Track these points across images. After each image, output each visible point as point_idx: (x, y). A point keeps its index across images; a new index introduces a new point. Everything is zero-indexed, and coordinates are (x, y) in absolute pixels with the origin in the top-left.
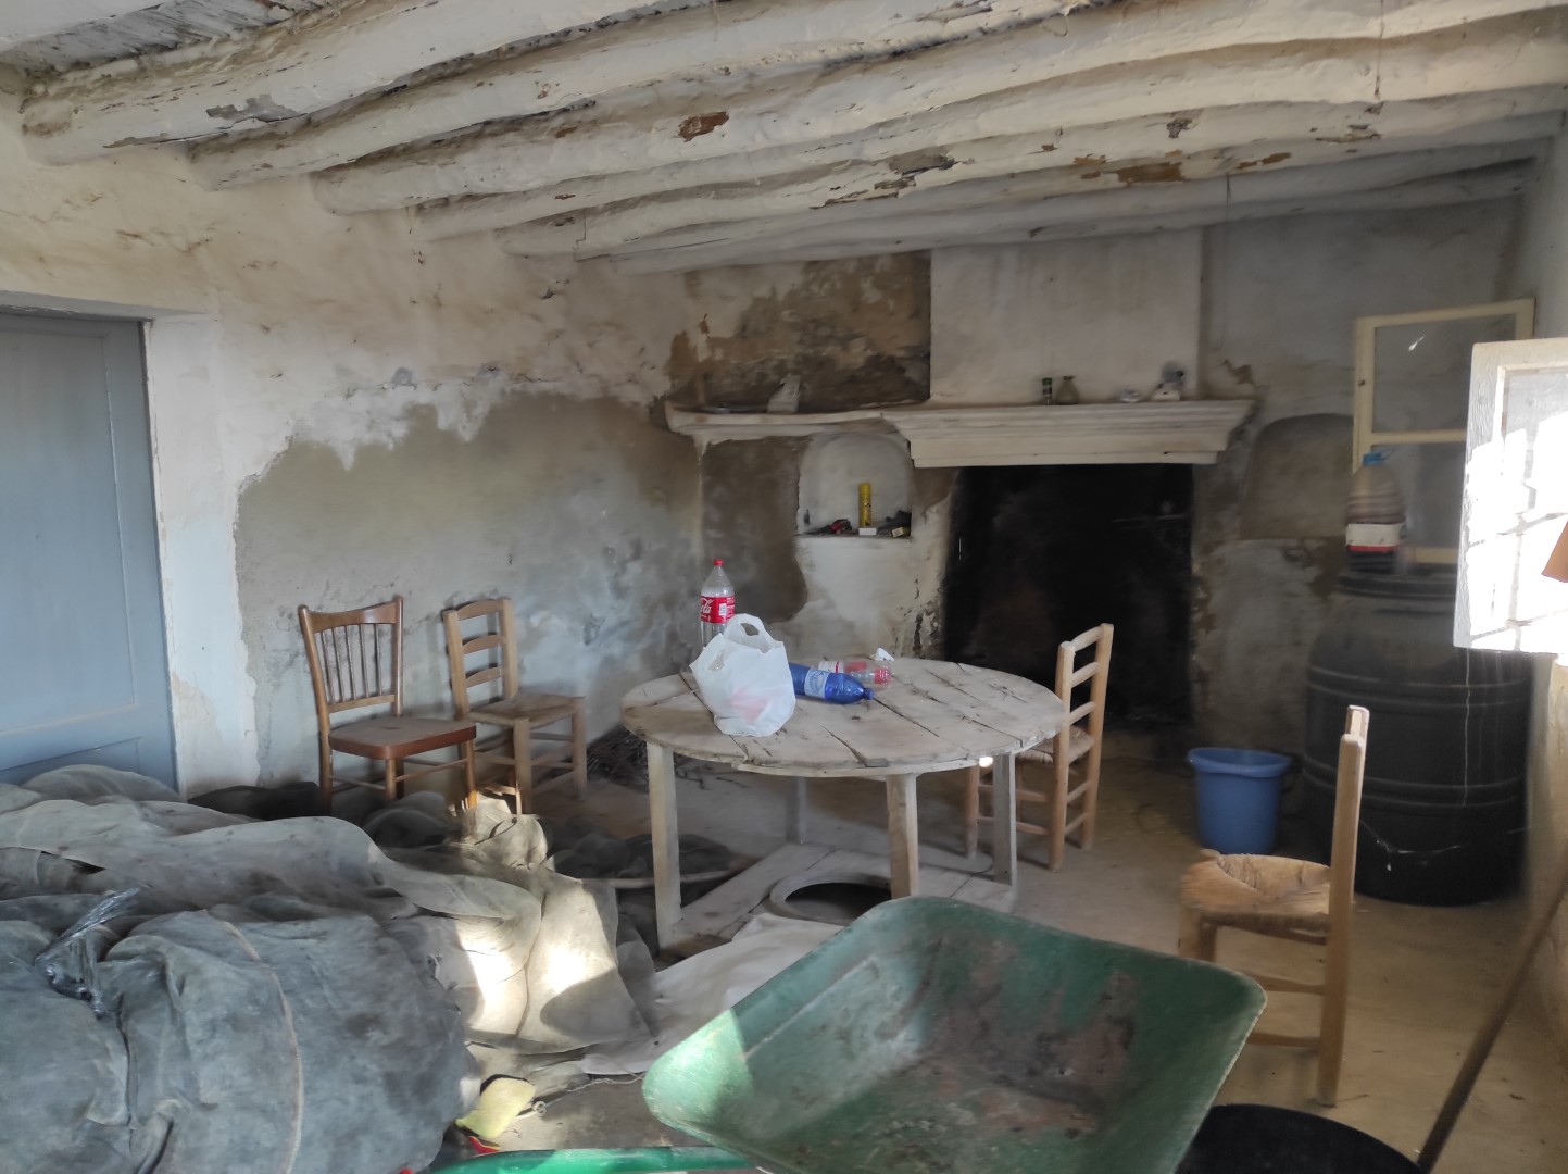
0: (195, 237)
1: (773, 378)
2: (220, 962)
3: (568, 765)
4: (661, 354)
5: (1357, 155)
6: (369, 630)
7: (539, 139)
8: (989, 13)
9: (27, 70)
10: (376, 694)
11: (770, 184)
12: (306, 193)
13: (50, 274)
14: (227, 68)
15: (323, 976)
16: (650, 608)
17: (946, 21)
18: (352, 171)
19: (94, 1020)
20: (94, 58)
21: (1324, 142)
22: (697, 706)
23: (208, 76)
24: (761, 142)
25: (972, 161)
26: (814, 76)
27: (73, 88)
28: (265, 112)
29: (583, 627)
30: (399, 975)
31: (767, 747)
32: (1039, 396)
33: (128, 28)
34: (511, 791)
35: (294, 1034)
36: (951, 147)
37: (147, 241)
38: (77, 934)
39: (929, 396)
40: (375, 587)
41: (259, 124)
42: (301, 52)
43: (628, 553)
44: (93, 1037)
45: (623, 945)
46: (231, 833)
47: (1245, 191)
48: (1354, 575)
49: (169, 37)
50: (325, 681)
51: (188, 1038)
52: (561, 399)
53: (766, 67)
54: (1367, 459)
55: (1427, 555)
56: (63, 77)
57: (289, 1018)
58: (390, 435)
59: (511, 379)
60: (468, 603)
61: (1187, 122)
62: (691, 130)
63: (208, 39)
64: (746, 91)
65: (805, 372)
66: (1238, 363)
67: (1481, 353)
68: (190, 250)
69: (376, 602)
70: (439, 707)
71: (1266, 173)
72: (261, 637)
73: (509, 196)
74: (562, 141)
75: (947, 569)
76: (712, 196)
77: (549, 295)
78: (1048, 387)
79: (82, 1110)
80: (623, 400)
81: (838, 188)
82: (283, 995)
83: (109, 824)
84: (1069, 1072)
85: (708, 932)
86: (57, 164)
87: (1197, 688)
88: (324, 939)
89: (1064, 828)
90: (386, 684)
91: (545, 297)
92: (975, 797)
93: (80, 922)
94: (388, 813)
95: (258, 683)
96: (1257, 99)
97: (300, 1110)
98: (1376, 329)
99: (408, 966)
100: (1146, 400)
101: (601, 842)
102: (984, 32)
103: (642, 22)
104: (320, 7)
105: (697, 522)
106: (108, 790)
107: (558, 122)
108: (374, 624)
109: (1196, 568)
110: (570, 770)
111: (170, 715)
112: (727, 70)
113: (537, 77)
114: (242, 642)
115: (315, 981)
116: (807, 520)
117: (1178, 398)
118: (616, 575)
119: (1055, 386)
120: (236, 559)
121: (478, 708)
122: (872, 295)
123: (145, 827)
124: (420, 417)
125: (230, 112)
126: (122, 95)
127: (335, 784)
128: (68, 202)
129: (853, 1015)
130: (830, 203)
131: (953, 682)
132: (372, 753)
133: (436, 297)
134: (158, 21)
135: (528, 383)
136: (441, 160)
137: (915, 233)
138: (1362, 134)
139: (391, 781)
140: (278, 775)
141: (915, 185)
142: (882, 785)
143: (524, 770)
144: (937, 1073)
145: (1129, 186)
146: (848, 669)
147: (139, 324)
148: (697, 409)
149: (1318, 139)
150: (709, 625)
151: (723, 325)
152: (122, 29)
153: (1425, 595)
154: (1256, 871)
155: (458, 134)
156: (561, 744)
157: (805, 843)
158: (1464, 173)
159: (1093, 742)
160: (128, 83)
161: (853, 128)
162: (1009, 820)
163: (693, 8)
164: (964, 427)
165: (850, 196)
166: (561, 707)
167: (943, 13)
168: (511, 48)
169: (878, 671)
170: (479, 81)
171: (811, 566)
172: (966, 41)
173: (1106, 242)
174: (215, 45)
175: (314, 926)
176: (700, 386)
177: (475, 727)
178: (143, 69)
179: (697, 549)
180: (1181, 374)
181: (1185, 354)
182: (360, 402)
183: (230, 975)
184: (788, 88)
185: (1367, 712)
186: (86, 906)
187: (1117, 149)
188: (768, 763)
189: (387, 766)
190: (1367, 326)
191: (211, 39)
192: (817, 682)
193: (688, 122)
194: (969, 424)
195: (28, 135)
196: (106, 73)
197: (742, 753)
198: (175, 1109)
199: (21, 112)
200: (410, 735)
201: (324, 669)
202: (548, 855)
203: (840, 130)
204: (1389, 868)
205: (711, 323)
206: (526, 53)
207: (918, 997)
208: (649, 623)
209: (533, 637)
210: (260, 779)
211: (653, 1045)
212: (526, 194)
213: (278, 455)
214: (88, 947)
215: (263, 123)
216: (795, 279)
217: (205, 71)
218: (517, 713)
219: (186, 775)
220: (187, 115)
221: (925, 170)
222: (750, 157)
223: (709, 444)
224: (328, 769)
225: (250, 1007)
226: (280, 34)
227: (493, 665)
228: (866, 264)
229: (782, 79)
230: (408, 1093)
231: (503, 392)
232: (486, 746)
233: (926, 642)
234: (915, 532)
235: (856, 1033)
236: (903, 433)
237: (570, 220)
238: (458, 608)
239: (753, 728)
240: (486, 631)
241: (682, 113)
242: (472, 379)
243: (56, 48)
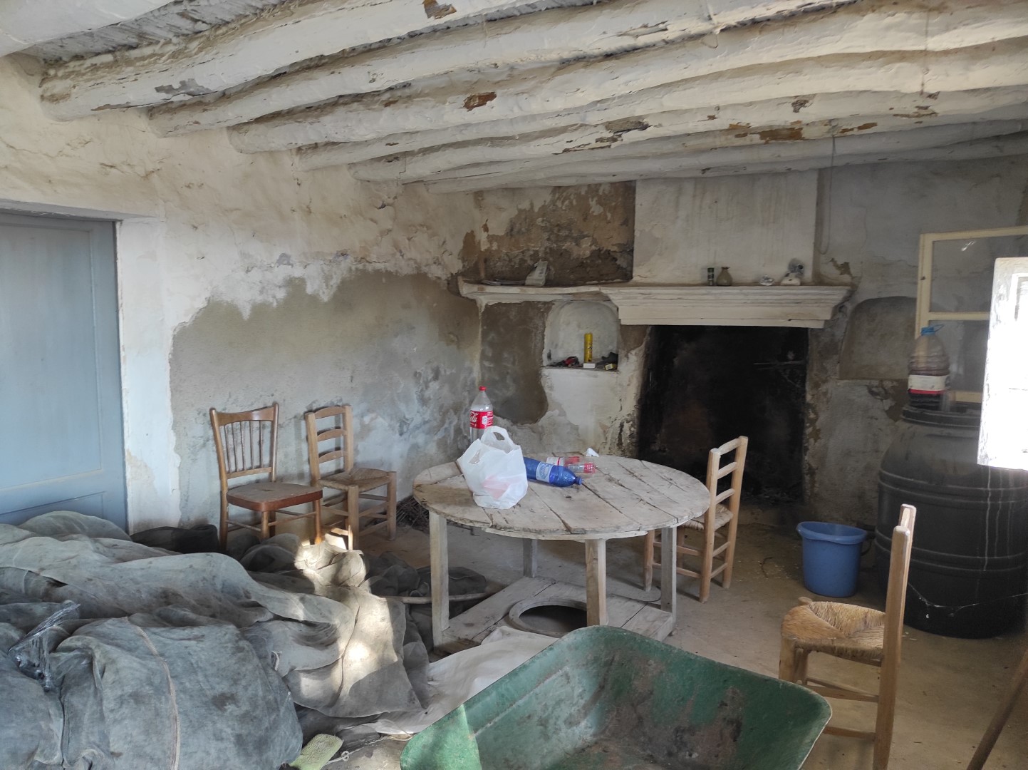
0: (150, 168)
1: (530, 262)
2: (129, 656)
3: (384, 516)
4: (457, 245)
5: (921, 125)
6: (256, 425)
7: (374, 107)
8: (666, 32)
9: (44, 59)
10: (259, 467)
11: (526, 138)
12: (224, 138)
13: (55, 191)
14: (168, 61)
15: (198, 667)
16: (444, 413)
17: (637, 36)
18: (254, 126)
19: (42, 693)
20: (86, 53)
21: (898, 117)
22: (462, 486)
23: (156, 66)
24: (517, 113)
25: (660, 125)
26: (553, 70)
27: (73, 72)
28: (192, 90)
29: (398, 424)
30: (250, 667)
31: (506, 517)
32: (705, 280)
33: (106, 34)
34: (345, 533)
35: (176, 706)
36: (647, 116)
37: (118, 170)
38: (38, 634)
39: (632, 278)
40: (261, 396)
41: (188, 97)
42: (215, 52)
43: (431, 376)
44: (41, 706)
45: (409, 645)
46: (151, 563)
47: (844, 147)
48: (913, 410)
49: (134, 41)
50: (226, 457)
51: (104, 708)
52: (389, 274)
53: (521, 63)
54: (924, 331)
55: (962, 396)
56: (66, 65)
57: (173, 694)
58: (274, 297)
59: (356, 261)
60: (323, 408)
61: (806, 102)
62: (472, 104)
63: (158, 42)
64: (508, 78)
65: (551, 259)
66: (840, 261)
67: (1001, 264)
68: (147, 176)
69: (262, 407)
70: (301, 476)
71: (861, 136)
72: (185, 428)
73: (356, 144)
74: (388, 108)
75: (641, 392)
76: (489, 144)
77: (383, 206)
78: (711, 273)
79: (32, 754)
80: (430, 276)
81: (571, 141)
82: (170, 680)
83: (73, 555)
84: (695, 755)
85: (466, 637)
86: (63, 120)
87: (807, 478)
88: (202, 641)
89: (710, 574)
90: (266, 460)
91: (380, 208)
92: (651, 550)
93: (39, 626)
94: (260, 548)
95: (182, 457)
96: (851, 89)
97: (177, 758)
98: (934, 242)
99: (256, 660)
100: (778, 284)
101: (401, 571)
102: (667, 42)
103: (438, 33)
104: (228, 23)
105: (478, 356)
106: (79, 529)
107: (386, 97)
108: (260, 421)
109: (809, 398)
110: (386, 520)
111: (125, 478)
112: (496, 64)
113: (369, 69)
114: (172, 431)
115: (192, 669)
116: (549, 357)
117: (799, 284)
118: (422, 390)
119: (716, 273)
120: (170, 377)
121: (326, 477)
122: (596, 209)
123: (96, 557)
124: (296, 286)
125: (169, 89)
126: (103, 77)
127: (229, 525)
128: (68, 145)
129: (550, 709)
130: (566, 151)
131: (636, 474)
132: (254, 507)
133: (308, 207)
134: (126, 30)
135: (367, 264)
136: (310, 120)
137: (625, 170)
138: (923, 112)
139: (265, 525)
140: (192, 519)
141: (622, 140)
142: (583, 544)
143: (354, 518)
144: (605, 751)
145: (767, 143)
146: (567, 463)
147: (113, 223)
148: (479, 282)
149: (895, 115)
150: (475, 430)
151: (499, 226)
152: (103, 35)
153: (959, 426)
154: (835, 614)
155: (322, 104)
156: (381, 502)
157: (535, 577)
158: (998, 137)
159: (732, 516)
160: (107, 70)
161: (578, 104)
162: (671, 568)
163: (471, 25)
164: (655, 299)
165: (579, 147)
166: (381, 478)
167: (635, 31)
168: (353, 49)
169: (586, 465)
170: (332, 71)
171: (551, 388)
172: (653, 48)
173: (753, 178)
174: (162, 46)
175: (196, 631)
176: (482, 266)
177: (322, 491)
178: (116, 61)
179: (476, 374)
180: (801, 267)
181: (805, 254)
182: (256, 275)
183: (135, 665)
184: (536, 77)
185: (914, 509)
186: (51, 612)
187: (758, 119)
188: (505, 528)
189: (262, 516)
190: (928, 240)
191: (159, 42)
192: (544, 471)
193: (470, 99)
194: (659, 297)
195: (44, 102)
196: (94, 63)
197: (489, 521)
198: (94, 755)
199: (40, 87)
200: (279, 496)
201: (225, 449)
202: (366, 578)
203: (569, 105)
204: (927, 616)
205: (489, 226)
206: (363, 52)
207: (596, 697)
208: (443, 422)
209: (365, 431)
210: (181, 521)
211: (424, 714)
212: (367, 143)
213: (200, 310)
214: (43, 643)
215: (191, 97)
216: (547, 197)
217: (155, 62)
218: (351, 482)
219: (133, 518)
220: (143, 90)
221: (629, 130)
222: (512, 121)
223: (487, 305)
224: (225, 515)
225: (147, 688)
226: (202, 40)
227: (338, 449)
228: (593, 189)
229: (531, 71)
230: (250, 748)
231: (350, 269)
232: (330, 502)
233: (626, 441)
234: (620, 367)
235: (551, 721)
236: (614, 302)
237: (397, 158)
238: (315, 411)
239: (497, 503)
240: (334, 426)
241: (466, 92)
242: (330, 261)
243: (61, 46)
